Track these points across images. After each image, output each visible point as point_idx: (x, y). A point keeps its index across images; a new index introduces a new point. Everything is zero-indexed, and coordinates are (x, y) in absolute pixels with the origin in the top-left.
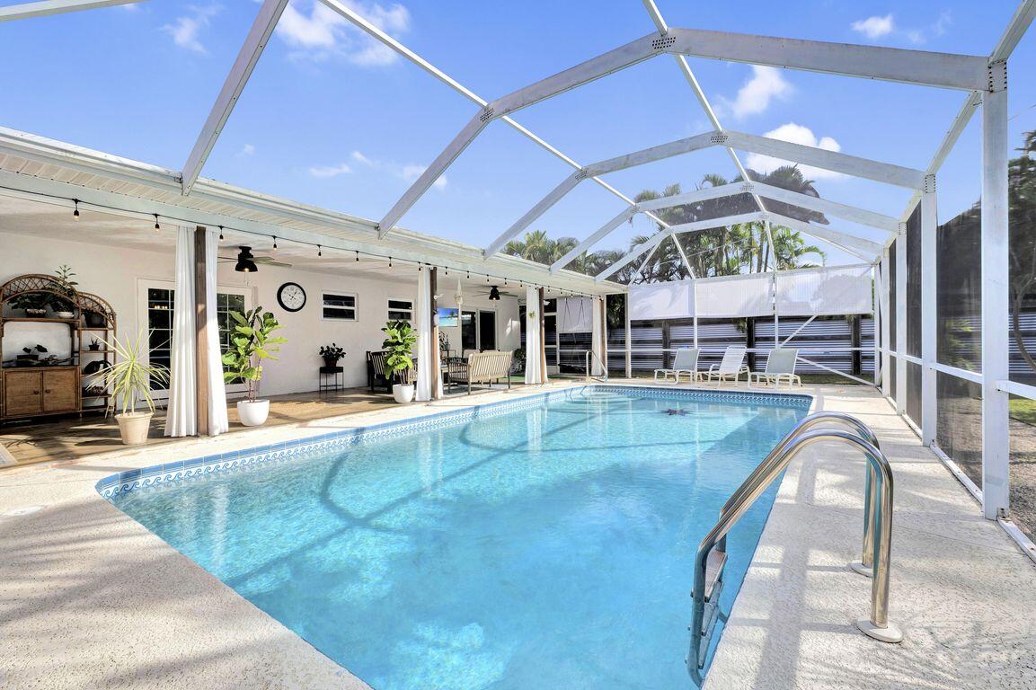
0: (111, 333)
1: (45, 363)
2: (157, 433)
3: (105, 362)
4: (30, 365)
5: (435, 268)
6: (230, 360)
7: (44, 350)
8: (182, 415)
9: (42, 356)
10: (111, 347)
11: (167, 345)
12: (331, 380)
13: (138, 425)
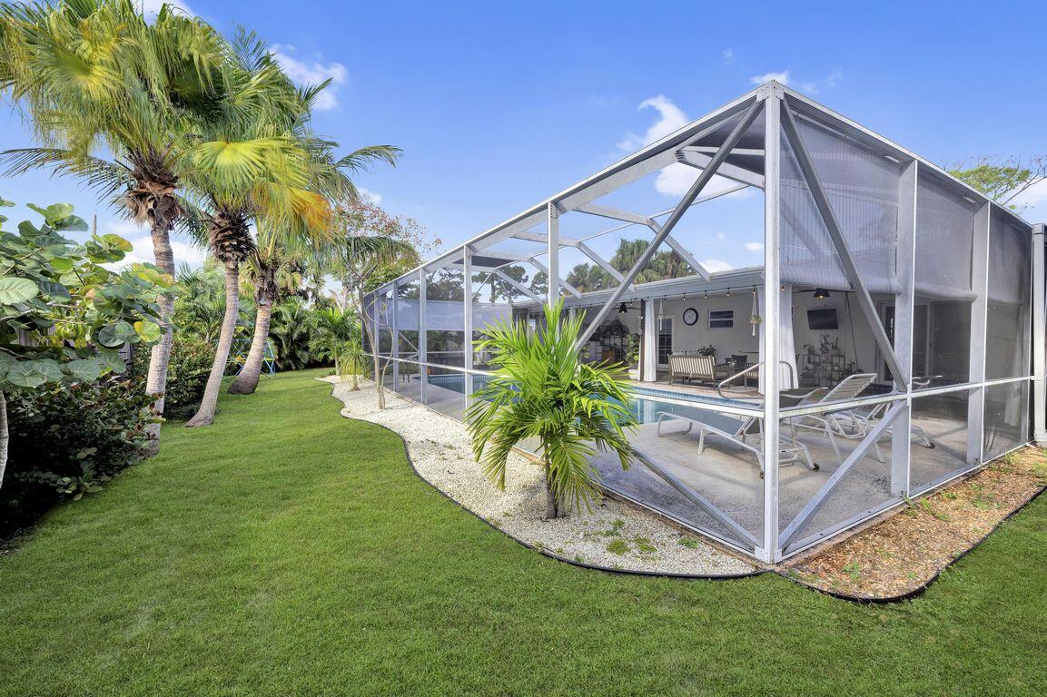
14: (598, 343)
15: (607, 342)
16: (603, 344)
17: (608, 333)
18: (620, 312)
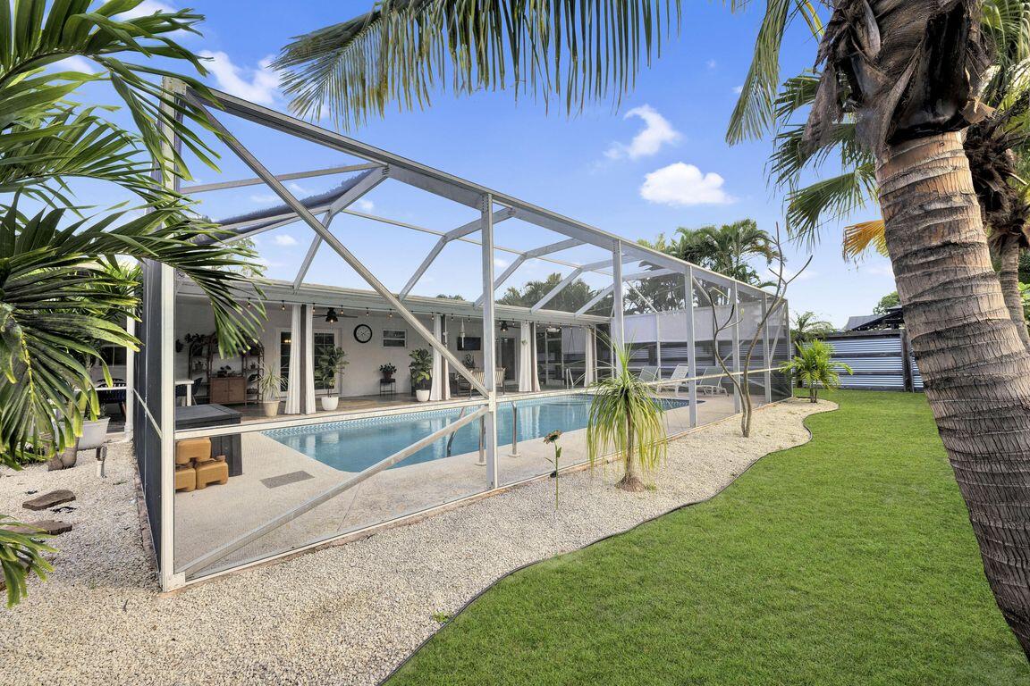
0: (261, 360)
1: (230, 375)
2: (282, 412)
3: (258, 375)
4: (223, 376)
5: (444, 315)
6: (318, 374)
7: (229, 368)
8: (293, 404)
9: (229, 372)
10: (261, 367)
11: (288, 366)
12: (388, 388)
13: (273, 408)
18: (328, 320)
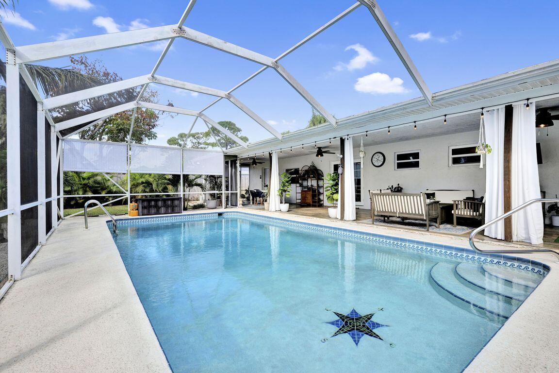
14: (298, 185)
15: (305, 184)
16: (301, 185)
17: (306, 176)
